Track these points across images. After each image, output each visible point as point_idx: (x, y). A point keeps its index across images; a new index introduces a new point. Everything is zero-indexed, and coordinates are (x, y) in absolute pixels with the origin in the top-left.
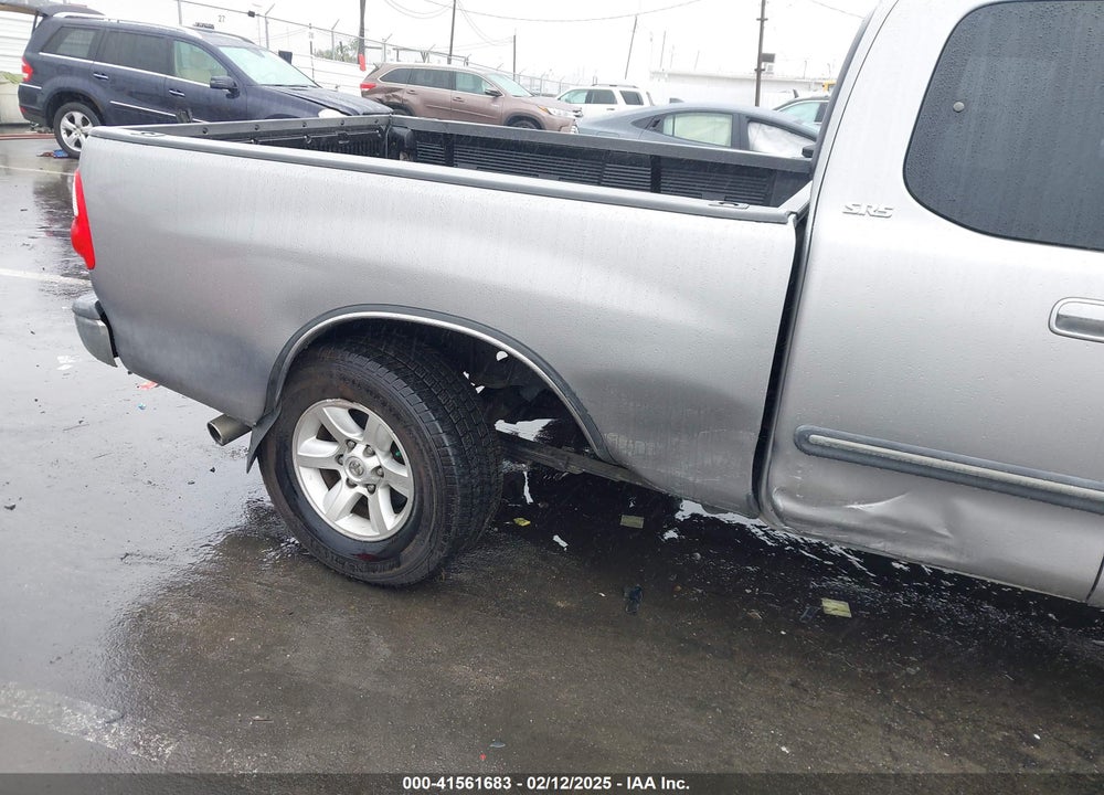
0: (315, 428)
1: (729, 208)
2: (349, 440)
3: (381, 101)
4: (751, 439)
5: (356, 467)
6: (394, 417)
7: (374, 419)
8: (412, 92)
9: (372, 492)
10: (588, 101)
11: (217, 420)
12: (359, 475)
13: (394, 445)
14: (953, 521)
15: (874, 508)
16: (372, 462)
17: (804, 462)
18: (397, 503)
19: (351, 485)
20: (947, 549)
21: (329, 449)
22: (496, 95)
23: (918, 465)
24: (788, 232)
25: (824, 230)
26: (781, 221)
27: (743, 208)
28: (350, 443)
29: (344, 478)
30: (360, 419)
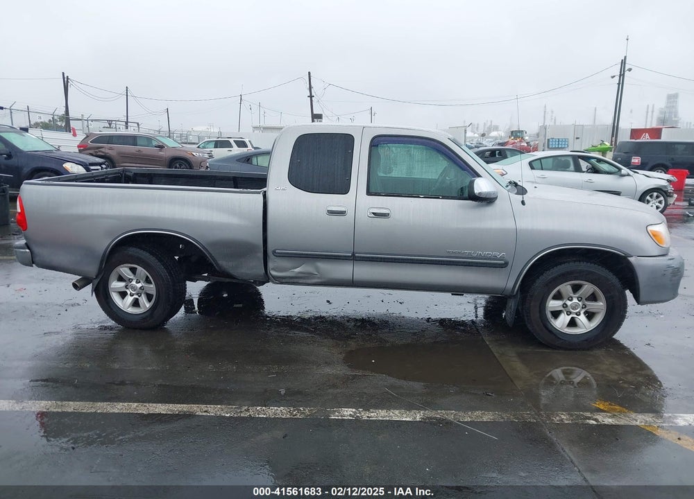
0: (117, 276)
1: (245, 190)
2: (130, 279)
3: (91, 155)
4: (261, 255)
5: (134, 288)
6: (146, 266)
7: (139, 269)
8: (111, 149)
9: (139, 296)
10: (216, 147)
11: (77, 281)
12: (135, 290)
13: (147, 277)
14: (317, 269)
15: (297, 270)
16: (139, 285)
17: (277, 260)
18: (149, 297)
19: (132, 295)
20: (319, 278)
21: (122, 284)
22: (161, 147)
23: (305, 254)
24: (261, 197)
25: (269, 195)
26: (259, 193)
27: (249, 190)
28: (130, 280)
29: (129, 293)
30: (133, 270)
